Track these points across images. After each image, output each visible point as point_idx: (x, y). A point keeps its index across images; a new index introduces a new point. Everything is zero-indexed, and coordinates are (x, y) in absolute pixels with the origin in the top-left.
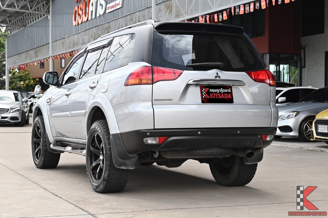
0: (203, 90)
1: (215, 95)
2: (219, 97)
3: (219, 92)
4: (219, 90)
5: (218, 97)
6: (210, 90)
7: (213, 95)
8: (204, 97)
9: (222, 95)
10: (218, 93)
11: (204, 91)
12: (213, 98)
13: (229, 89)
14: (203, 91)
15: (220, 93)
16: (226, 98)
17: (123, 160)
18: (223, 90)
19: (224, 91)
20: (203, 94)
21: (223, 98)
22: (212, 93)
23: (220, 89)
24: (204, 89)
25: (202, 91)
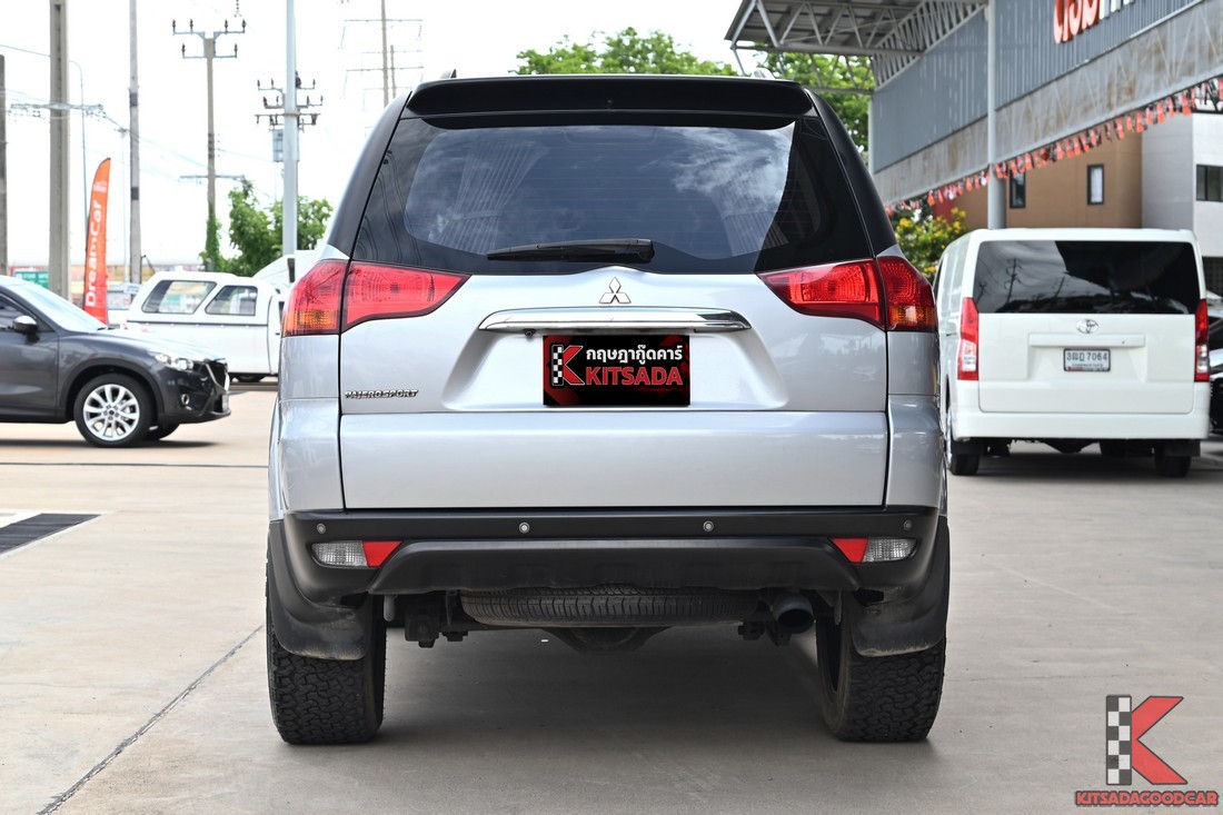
0: (556, 351)
1: (610, 374)
2: (624, 382)
3: (626, 361)
4: (630, 354)
5: (620, 381)
6: (588, 352)
7: (600, 375)
8: (556, 380)
9: (642, 371)
10: (623, 365)
11: (560, 356)
12: (598, 383)
13: (674, 349)
14: (555, 356)
15: (634, 363)
16: (660, 383)
17: (306, 625)
18: (646, 350)
19: (651, 355)
20: (555, 368)
21: (642, 383)
22: (598, 363)
23: (636, 349)
24: (560, 350)
25: (551, 356)
